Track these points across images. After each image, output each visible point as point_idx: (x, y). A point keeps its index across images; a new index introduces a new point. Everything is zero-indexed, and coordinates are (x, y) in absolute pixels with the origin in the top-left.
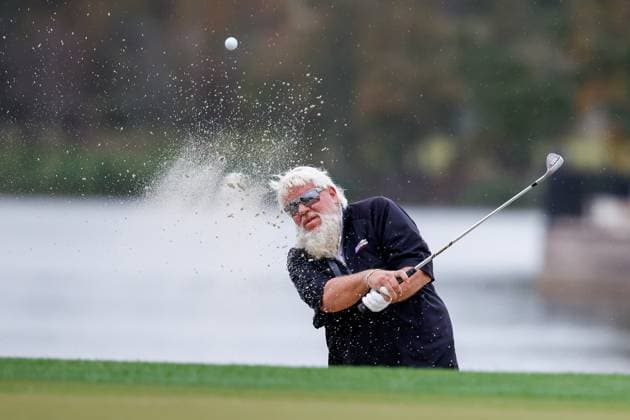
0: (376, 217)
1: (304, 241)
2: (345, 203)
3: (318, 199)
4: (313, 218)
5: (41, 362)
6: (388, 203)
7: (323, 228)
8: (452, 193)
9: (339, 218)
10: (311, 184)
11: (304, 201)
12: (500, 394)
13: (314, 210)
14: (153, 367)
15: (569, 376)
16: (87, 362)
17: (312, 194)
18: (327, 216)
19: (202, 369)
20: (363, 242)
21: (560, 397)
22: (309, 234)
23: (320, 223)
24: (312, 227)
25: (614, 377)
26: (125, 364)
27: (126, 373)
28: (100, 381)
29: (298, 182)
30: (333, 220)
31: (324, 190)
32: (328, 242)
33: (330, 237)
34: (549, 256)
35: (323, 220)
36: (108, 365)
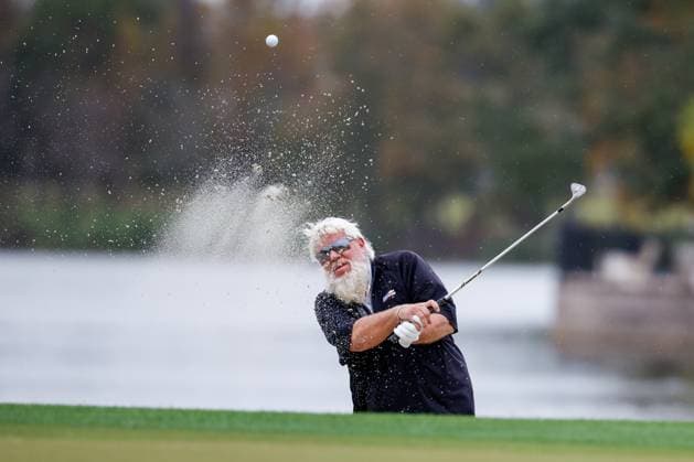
0: (405, 271)
1: (333, 286)
2: (372, 254)
3: (349, 248)
4: (344, 264)
5: (79, 409)
6: (416, 258)
7: (353, 274)
8: (471, 248)
9: (368, 267)
10: (342, 233)
11: (335, 249)
12: (515, 440)
13: (345, 257)
14: (185, 413)
15: (581, 422)
16: (124, 410)
17: (343, 242)
18: (356, 263)
19: (231, 415)
20: (392, 293)
21: (573, 442)
22: (339, 280)
23: (349, 270)
24: (342, 273)
25: (623, 423)
26: (160, 410)
27: (160, 419)
28: (135, 427)
29: (330, 230)
30: (362, 268)
31: (354, 239)
32: (357, 288)
33: (359, 284)
34: (562, 308)
35: (352, 267)
36: (144, 411)
